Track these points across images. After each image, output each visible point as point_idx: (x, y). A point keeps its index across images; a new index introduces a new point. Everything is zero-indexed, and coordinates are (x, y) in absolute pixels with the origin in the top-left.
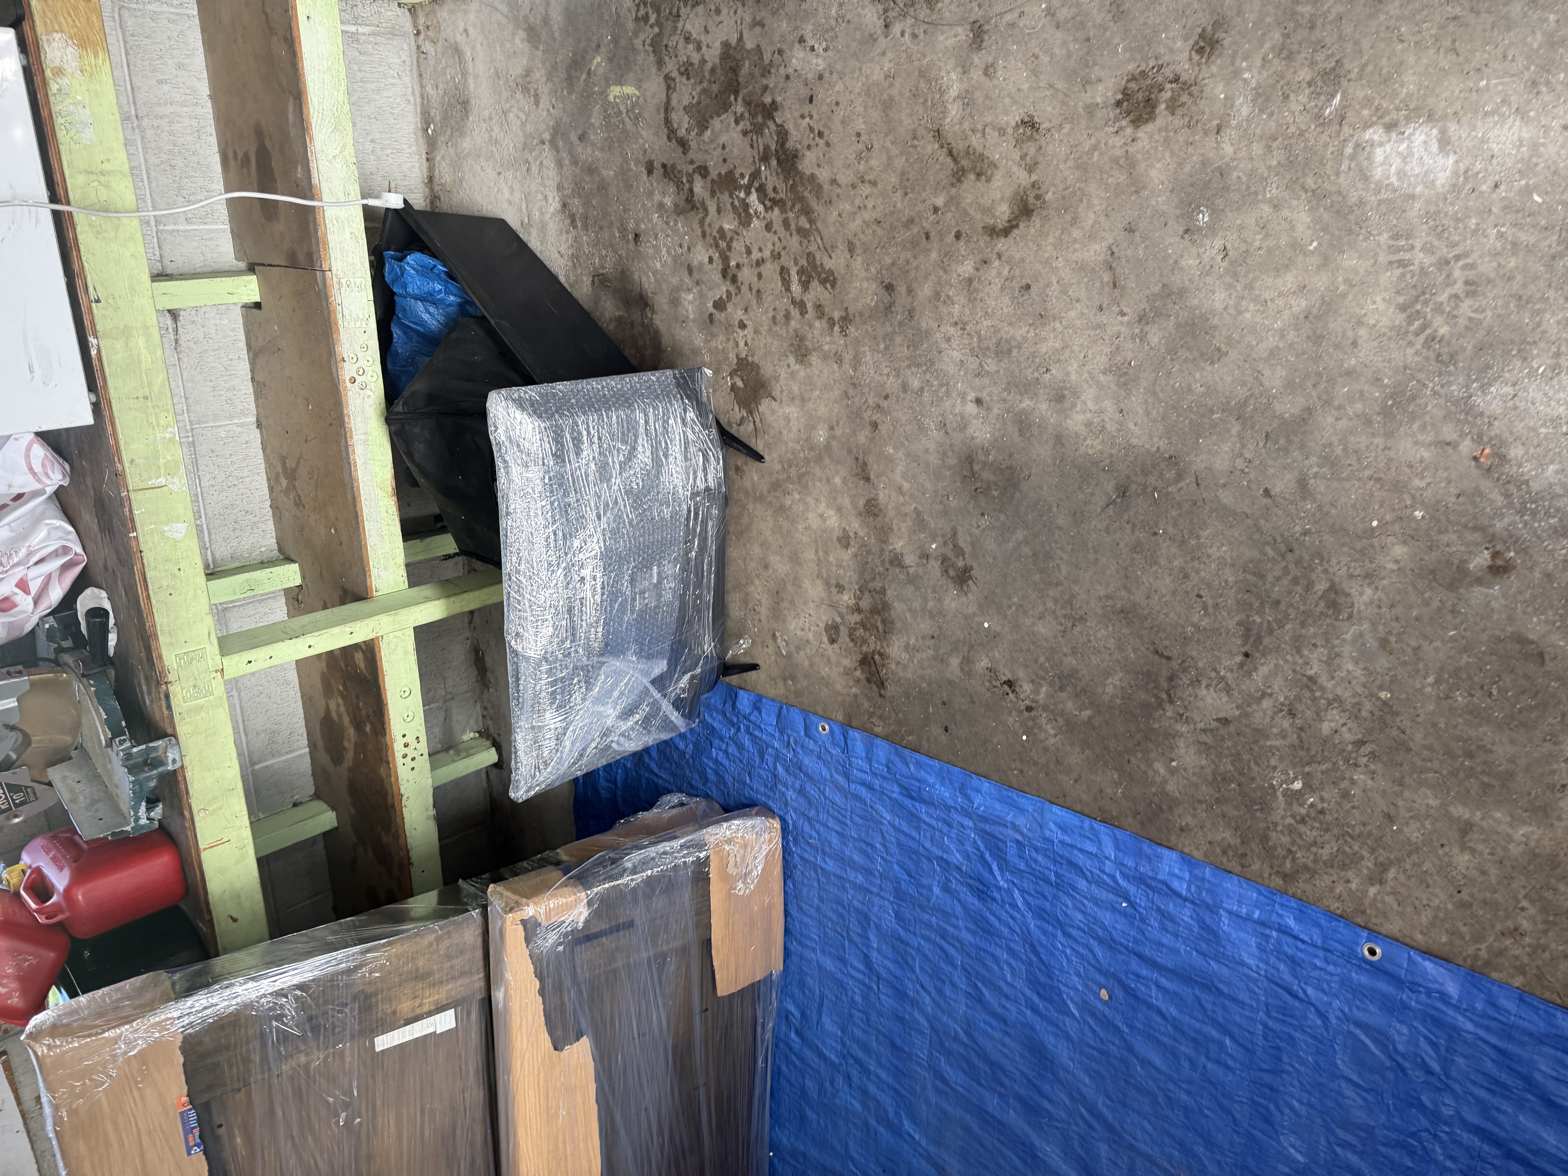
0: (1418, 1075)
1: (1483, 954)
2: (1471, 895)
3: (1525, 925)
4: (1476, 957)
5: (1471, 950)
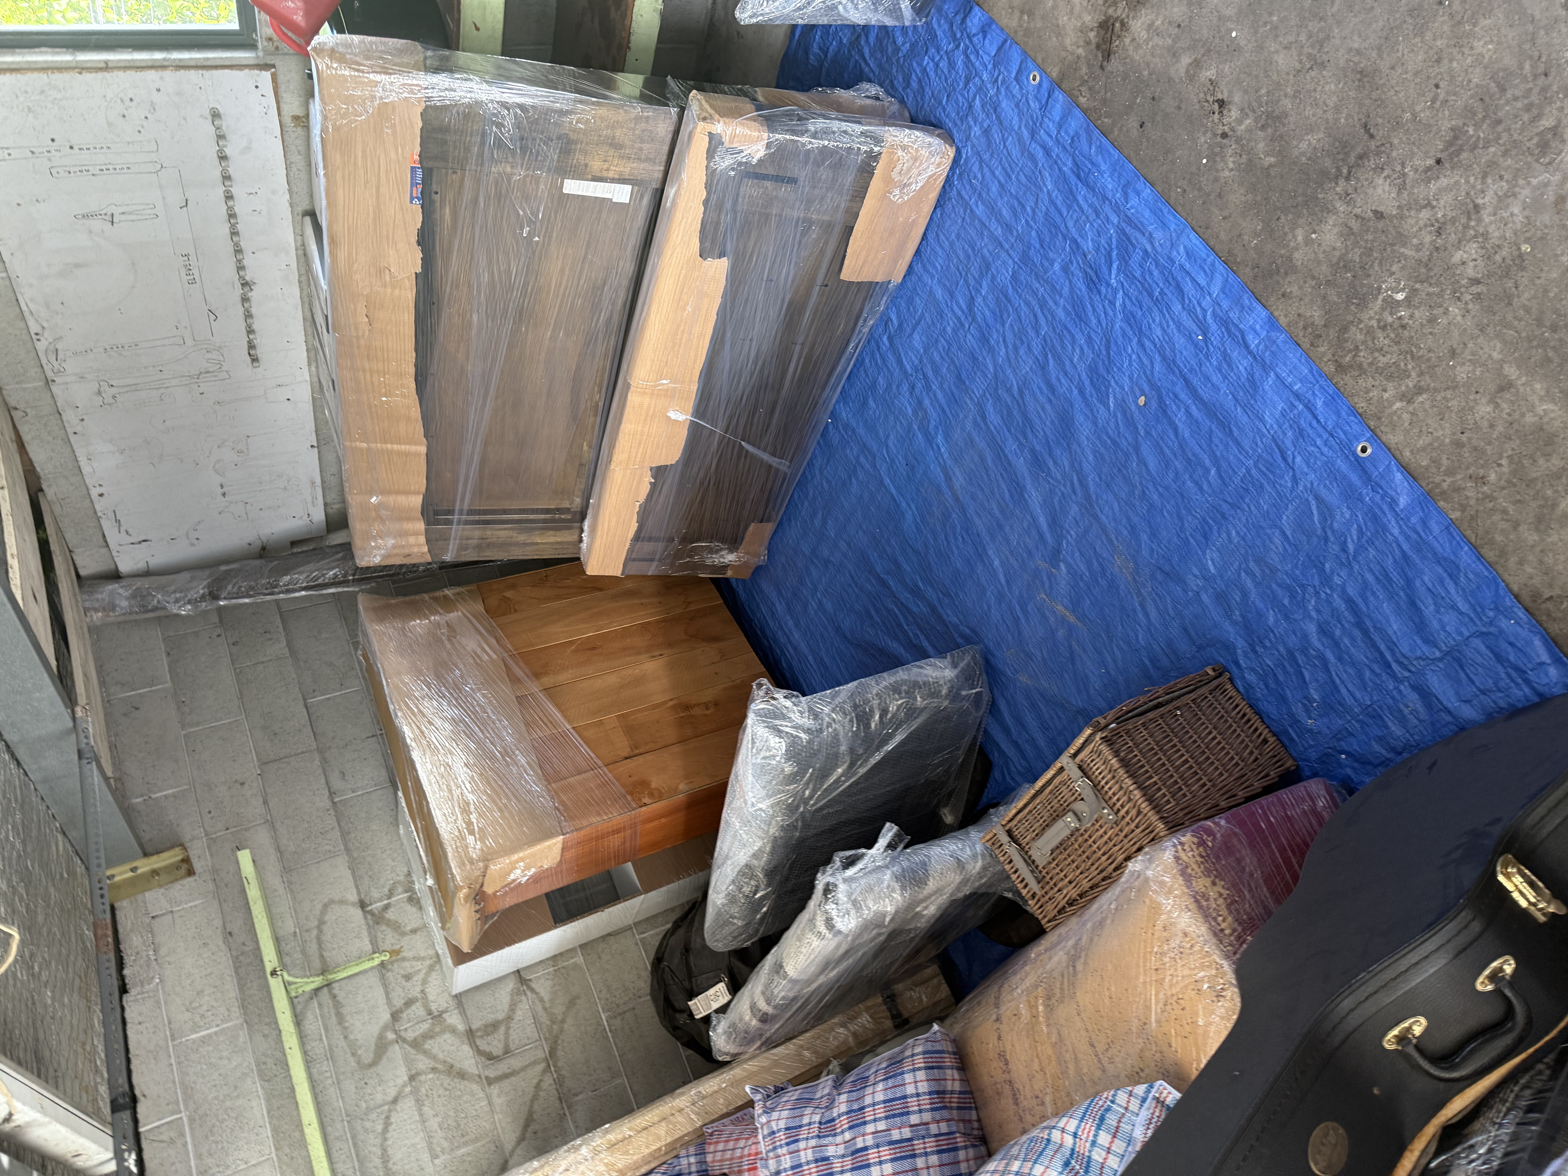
0: (1335, 548)
1: (1445, 486)
2: (1470, 439)
3: (1492, 477)
4: (1438, 485)
5: (1438, 479)
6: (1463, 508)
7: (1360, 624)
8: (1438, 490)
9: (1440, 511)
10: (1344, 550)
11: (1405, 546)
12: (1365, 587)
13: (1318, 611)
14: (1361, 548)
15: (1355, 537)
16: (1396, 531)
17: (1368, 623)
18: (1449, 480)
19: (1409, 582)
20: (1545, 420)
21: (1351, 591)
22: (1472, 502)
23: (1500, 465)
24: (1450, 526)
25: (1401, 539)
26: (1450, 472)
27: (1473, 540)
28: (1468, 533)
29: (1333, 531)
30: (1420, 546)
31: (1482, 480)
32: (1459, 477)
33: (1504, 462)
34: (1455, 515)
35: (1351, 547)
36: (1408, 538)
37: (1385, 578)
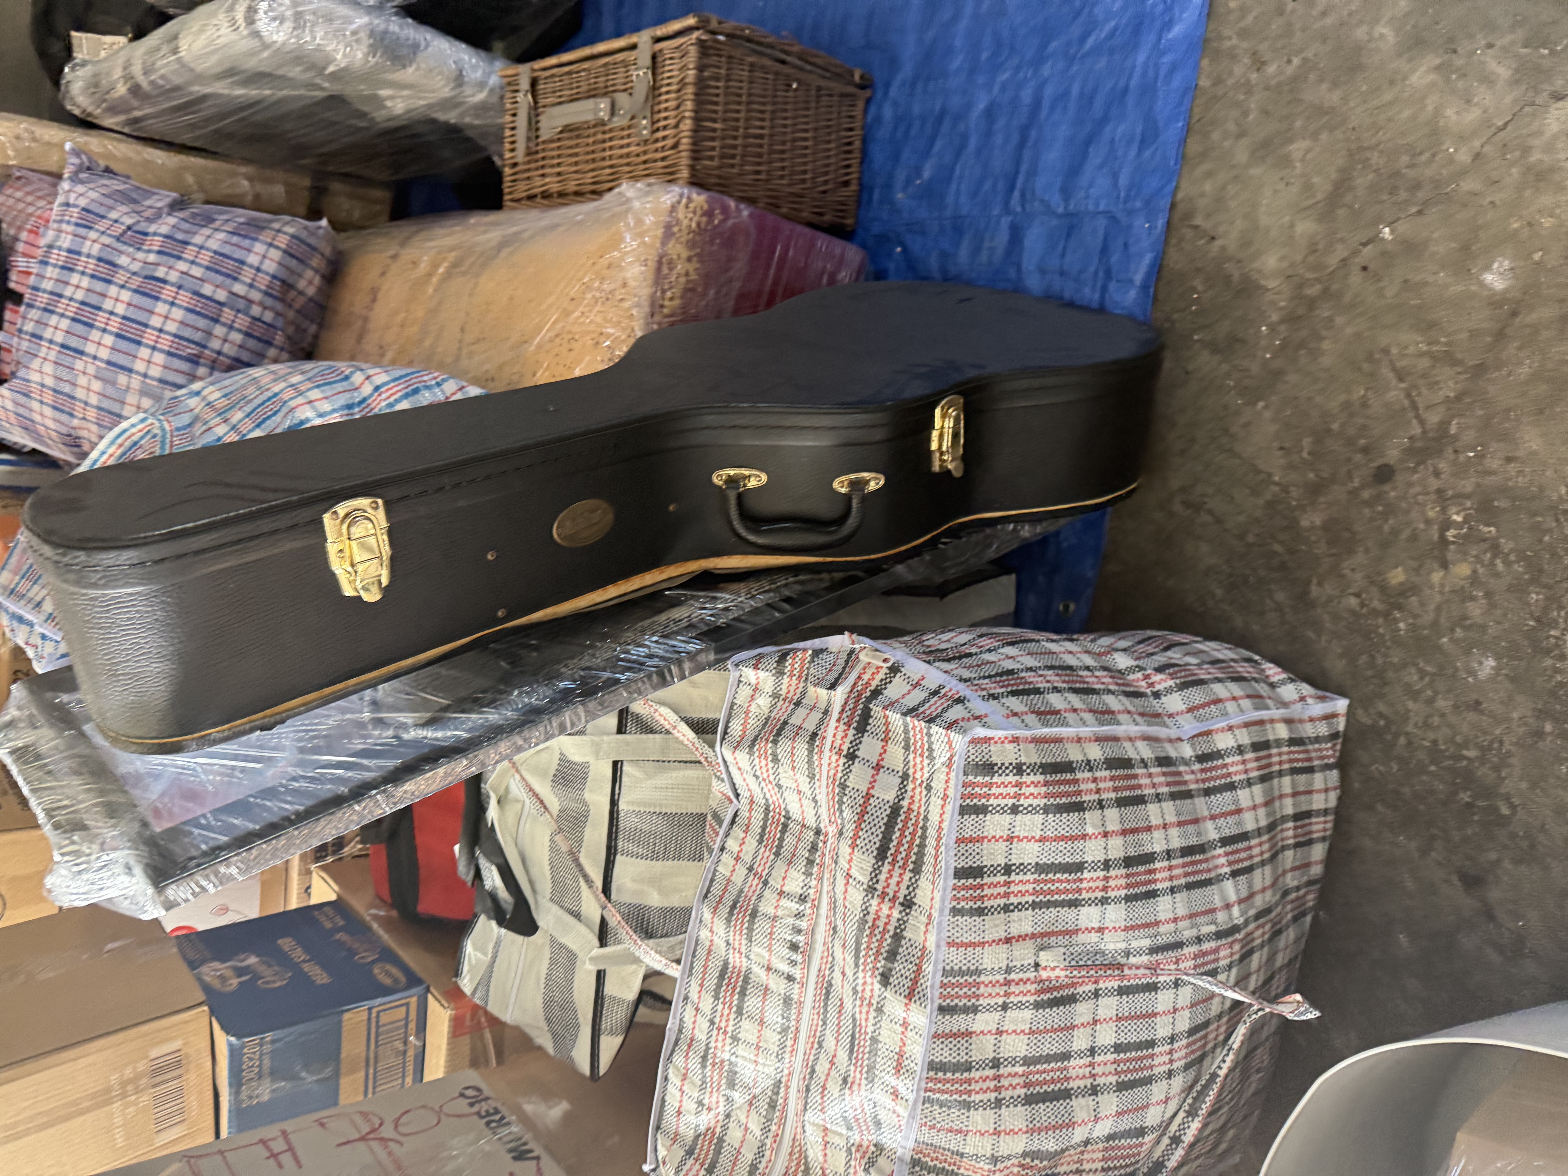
1: (1227, 44)
2: (1293, 11)
3: (1271, 69)
4: (1221, 38)
5: (1227, 32)
6: (1218, 81)
7: (1024, 132)
8: (1215, 45)
9: (1197, 67)
10: (1083, 39)
11: (1134, 82)
12: (1064, 96)
13: (1003, 89)
14: (1097, 50)
15: (1103, 35)
16: (1141, 58)
17: (1033, 133)
18: (1235, 41)
19: (1104, 120)
20: (1372, 45)
21: (1049, 92)
22: (1230, 82)
23: (1289, 62)
24: (1191, 89)
25: (1138, 70)
26: (1243, 34)
27: (1195, 119)
28: (1196, 110)
29: (1091, 11)
30: (1148, 90)
31: (1259, 64)
32: (1245, 45)
33: (1296, 61)
34: (1204, 82)
35: (1090, 42)
36: (1144, 74)
37: (1087, 99)
